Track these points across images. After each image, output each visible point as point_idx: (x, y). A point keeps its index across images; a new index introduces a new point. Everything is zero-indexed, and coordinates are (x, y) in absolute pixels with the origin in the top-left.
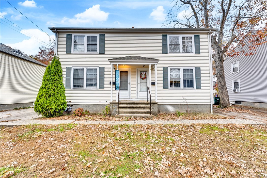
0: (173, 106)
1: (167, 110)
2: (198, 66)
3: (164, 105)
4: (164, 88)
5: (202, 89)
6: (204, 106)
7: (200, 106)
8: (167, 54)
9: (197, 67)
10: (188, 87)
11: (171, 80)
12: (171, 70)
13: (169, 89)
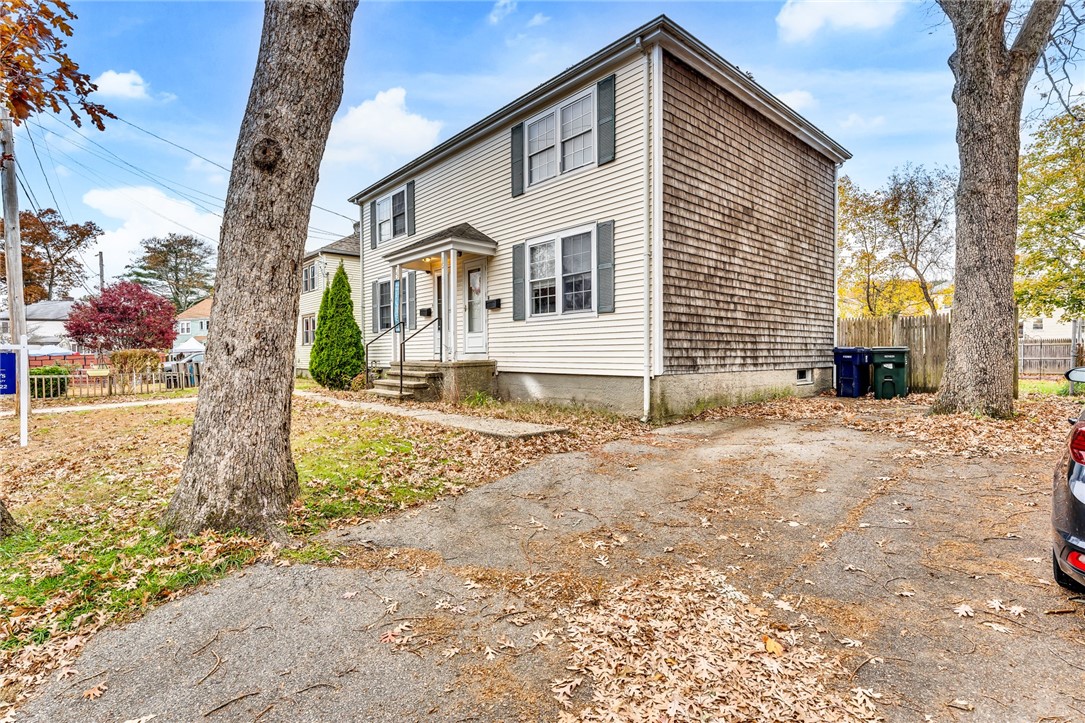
0: (540, 382)
1: (525, 394)
2: (604, 218)
3: (516, 375)
4: (515, 319)
5: (617, 311)
6: (626, 383)
7: (613, 382)
8: (523, 194)
9: (602, 221)
10: (580, 306)
11: (536, 287)
12: (533, 250)
13: (528, 319)
